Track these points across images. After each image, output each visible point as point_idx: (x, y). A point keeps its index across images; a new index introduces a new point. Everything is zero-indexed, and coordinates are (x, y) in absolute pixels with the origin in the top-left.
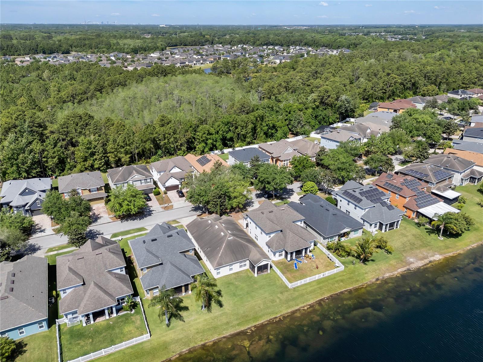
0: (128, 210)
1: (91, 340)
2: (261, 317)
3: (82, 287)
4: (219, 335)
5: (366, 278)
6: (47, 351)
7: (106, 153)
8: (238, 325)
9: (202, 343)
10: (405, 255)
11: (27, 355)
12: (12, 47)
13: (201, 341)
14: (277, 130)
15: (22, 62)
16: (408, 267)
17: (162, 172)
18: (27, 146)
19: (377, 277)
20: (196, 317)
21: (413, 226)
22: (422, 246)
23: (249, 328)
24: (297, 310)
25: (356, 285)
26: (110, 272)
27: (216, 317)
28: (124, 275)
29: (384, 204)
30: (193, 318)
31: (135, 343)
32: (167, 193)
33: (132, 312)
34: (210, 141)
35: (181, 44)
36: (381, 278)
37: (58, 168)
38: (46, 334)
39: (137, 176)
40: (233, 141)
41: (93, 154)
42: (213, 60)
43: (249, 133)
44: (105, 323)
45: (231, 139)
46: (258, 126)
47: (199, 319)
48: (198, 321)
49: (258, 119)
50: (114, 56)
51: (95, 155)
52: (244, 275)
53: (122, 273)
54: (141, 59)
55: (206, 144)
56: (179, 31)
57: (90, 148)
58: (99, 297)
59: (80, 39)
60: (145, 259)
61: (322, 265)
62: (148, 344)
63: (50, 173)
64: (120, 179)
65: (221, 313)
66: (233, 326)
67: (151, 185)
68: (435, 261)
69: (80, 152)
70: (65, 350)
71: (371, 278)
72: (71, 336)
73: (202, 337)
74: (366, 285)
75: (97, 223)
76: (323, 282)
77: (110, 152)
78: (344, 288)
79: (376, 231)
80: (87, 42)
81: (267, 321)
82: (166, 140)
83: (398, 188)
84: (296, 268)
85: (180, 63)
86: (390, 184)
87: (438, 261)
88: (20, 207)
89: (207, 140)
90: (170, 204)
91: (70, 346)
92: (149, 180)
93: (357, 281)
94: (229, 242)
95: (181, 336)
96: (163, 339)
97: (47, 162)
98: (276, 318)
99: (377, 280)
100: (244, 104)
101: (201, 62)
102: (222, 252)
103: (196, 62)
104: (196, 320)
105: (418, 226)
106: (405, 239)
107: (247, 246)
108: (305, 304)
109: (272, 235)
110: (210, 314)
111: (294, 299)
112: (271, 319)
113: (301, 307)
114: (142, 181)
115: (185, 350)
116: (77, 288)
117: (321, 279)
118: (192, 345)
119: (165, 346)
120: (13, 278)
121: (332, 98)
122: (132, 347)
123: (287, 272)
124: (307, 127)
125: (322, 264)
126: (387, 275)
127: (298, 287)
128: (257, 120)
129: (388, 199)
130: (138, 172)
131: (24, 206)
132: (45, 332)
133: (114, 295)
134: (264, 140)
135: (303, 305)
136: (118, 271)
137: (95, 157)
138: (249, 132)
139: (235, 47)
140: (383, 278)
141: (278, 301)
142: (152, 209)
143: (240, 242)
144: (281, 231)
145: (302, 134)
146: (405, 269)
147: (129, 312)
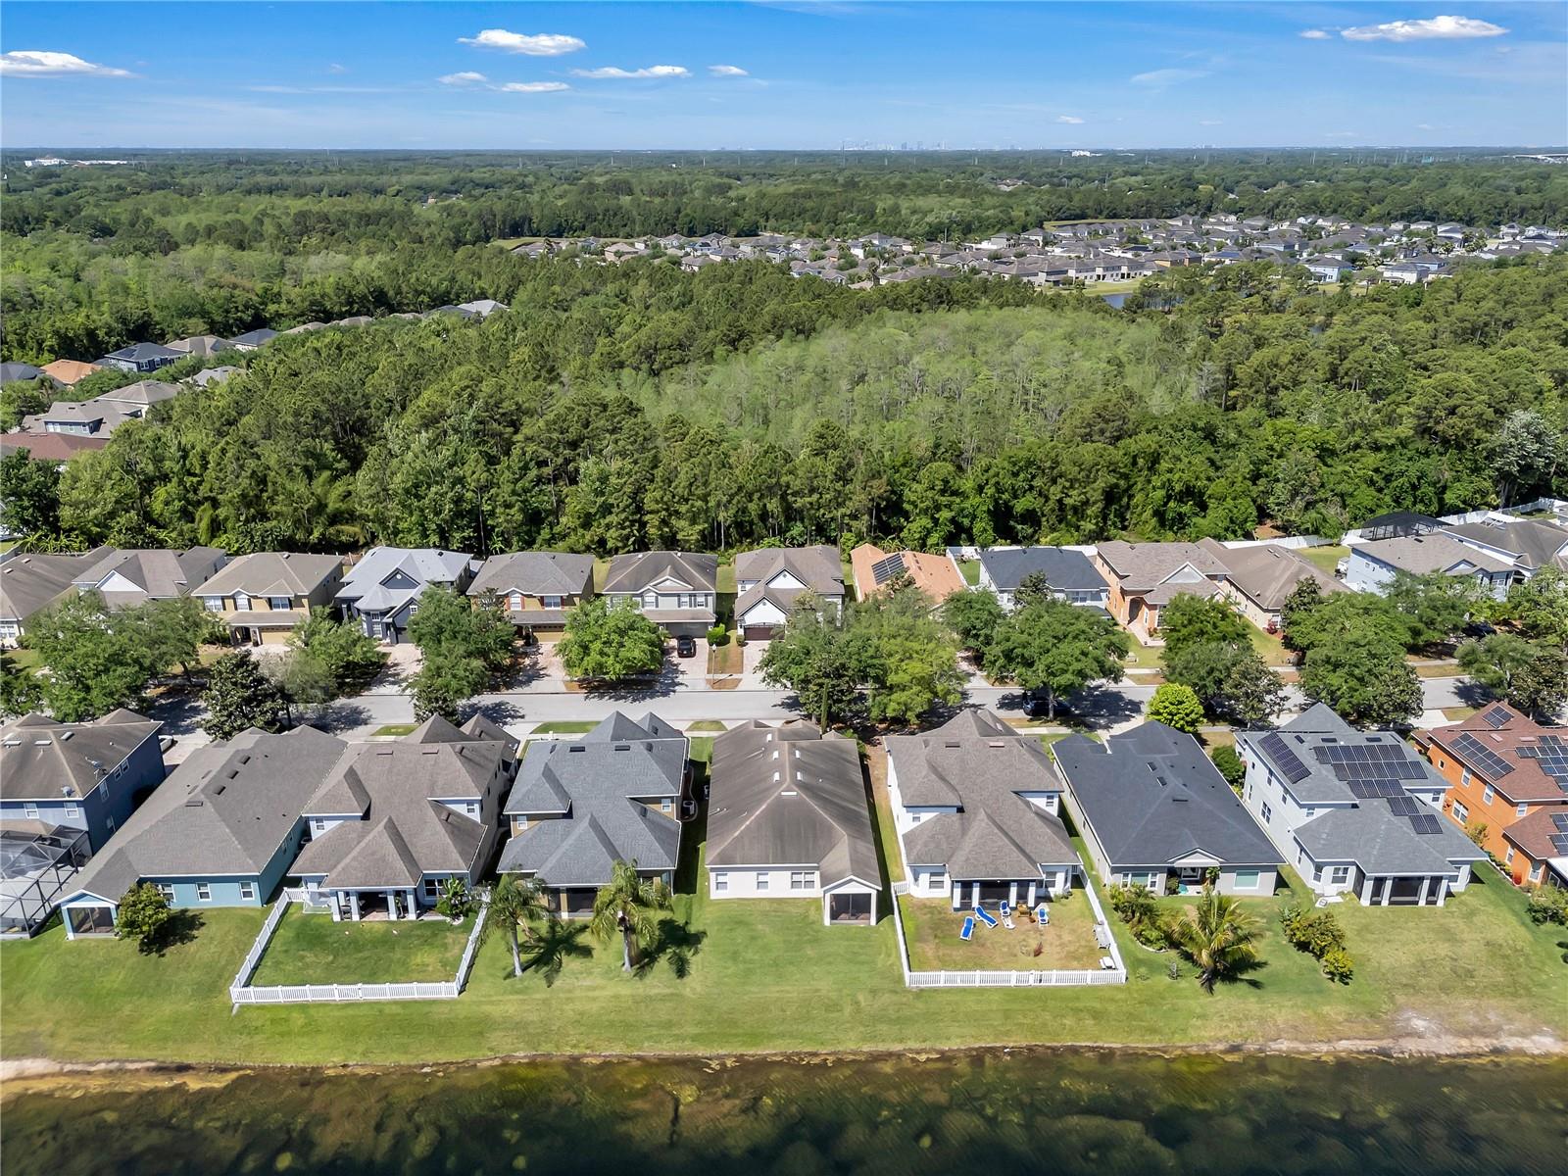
0: (601, 666)
1: (331, 958)
2: (771, 1037)
3: (360, 824)
4: (628, 1046)
5: (1192, 1033)
6: (233, 952)
7: (639, 509)
8: (695, 1038)
9: (576, 1052)
10: (1401, 999)
11: (191, 947)
12: (615, 214)
13: (574, 1046)
14: (1204, 507)
15: (619, 254)
16: (1386, 1043)
17: (750, 581)
18: (451, 466)
19: (1239, 1041)
20: (599, 981)
21: (1515, 913)
22: (1497, 990)
23: (719, 1057)
24: (890, 1054)
25: (1138, 1043)
26: (438, 805)
27: (650, 999)
28: (475, 823)
29: (1403, 805)
30: (588, 983)
31: (416, 996)
32: (745, 645)
33: (457, 923)
34: (945, 515)
35: (1101, 213)
36: (1251, 1047)
37: (518, 534)
38: (252, 914)
39: (670, 583)
40: (1039, 524)
41: (607, 509)
42: (1168, 264)
43: (1095, 503)
44: (382, 928)
45: (1031, 518)
46: (1139, 486)
47: (603, 988)
48: (596, 993)
49: (1141, 462)
50: (864, 246)
51: (611, 513)
52: (794, 910)
53: (470, 815)
54: (935, 257)
55: (936, 521)
56: (1119, 170)
57: (602, 494)
58: (383, 859)
59: (794, 195)
60: (529, 791)
61: (1058, 949)
62: (445, 1009)
63: (499, 545)
64: (626, 582)
65: (667, 991)
66: (678, 1038)
67: (704, 612)
68: (1521, 1052)
69: (578, 499)
70: (268, 961)
71: (1210, 1039)
72: (298, 935)
73: (582, 1037)
74: (1178, 1052)
75: (526, 689)
76: (1028, 998)
77: (651, 512)
78: (1089, 1039)
79: (1341, 894)
80: (809, 204)
81: (782, 1054)
82: (815, 496)
83: (1499, 762)
84: (966, 934)
85: (1048, 273)
86: (1474, 743)
87: (1533, 1056)
88: (375, 616)
89: (938, 508)
90: (735, 676)
91: (282, 957)
92: (701, 599)
93: (1153, 1031)
94: (781, 803)
95: (534, 1017)
96: (488, 1009)
97: (492, 514)
98: (815, 1055)
99: (1234, 1049)
100: (1105, 408)
101: (1124, 270)
102: (748, 827)
103: (1106, 269)
104: (594, 989)
105: (1535, 920)
106: (1443, 949)
107: (831, 827)
108: (927, 1045)
109: (926, 816)
110: (639, 985)
111: (900, 1021)
112: (798, 1054)
113: (911, 1050)
114: (683, 599)
115: (522, 1054)
116: (348, 823)
117: (1028, 989)
118: (545, 1048)
119: (479, 1028)
120: (239, 767)
121: (1463, 417)
122: (404, 1004)
123: (931, 938)
124: (1332, 511)
125: (1062, 945)
126: (1284, 1046)
127: (936, 990)
128: (1134, 463)
129: (1438, 792)
130: (679, 574)
131: (384, 614)
132: (253, 909)
133: (422, 863)
134: (1152, 535)
135: (916, 1046)
136: (462, 809)
137: (609, 519)
138: (1092, 500)
139: (1285, 225)
140: (1261, 1050)
141: (848, 1010)
142: (680, 678)
143: (812, 811)
144: (961, 810)
145: (1306, 532)
146: (1372, 1045)
147: (448, 919)
